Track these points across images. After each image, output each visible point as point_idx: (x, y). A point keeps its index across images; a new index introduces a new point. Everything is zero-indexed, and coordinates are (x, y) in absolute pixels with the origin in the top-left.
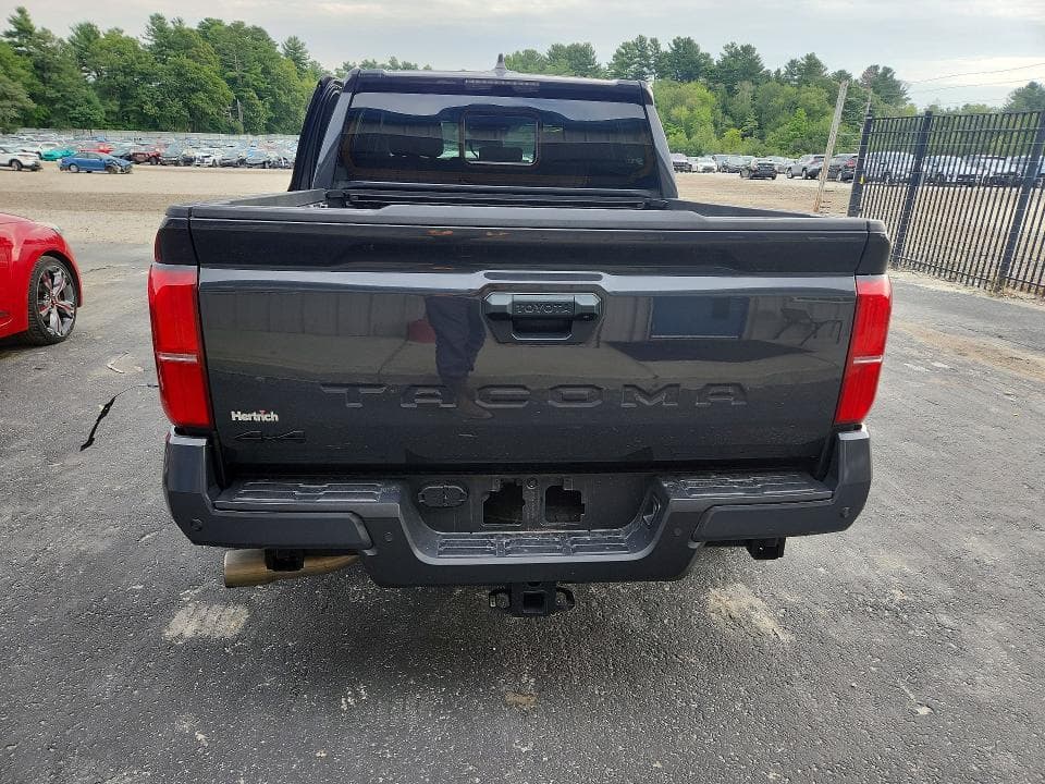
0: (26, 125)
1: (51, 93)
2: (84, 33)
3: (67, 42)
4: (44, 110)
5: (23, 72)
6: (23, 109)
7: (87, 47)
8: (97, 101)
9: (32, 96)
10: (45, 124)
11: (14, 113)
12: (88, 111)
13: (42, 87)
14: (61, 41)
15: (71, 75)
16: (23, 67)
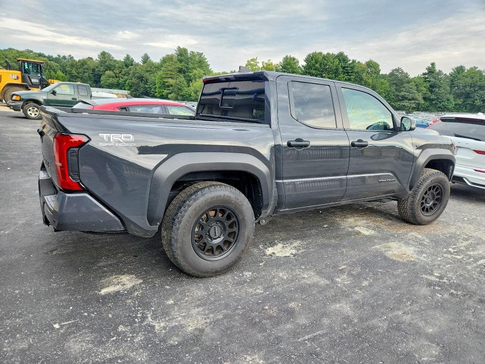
0: (418, 110)
1: (433, 97)
2: (457, 71)
3: (448, 74)
4: (427, 104)
5: (424, 89)
6: (419, 104)
7: (457, 76)
8: (452, 100)
9: (425, 99)
10: (426, 110)
11: (414, 106)
12: (446, 104)
13: (430, 94)
14: (445, 75)
15: (444, 89)
16: (425, 87)
